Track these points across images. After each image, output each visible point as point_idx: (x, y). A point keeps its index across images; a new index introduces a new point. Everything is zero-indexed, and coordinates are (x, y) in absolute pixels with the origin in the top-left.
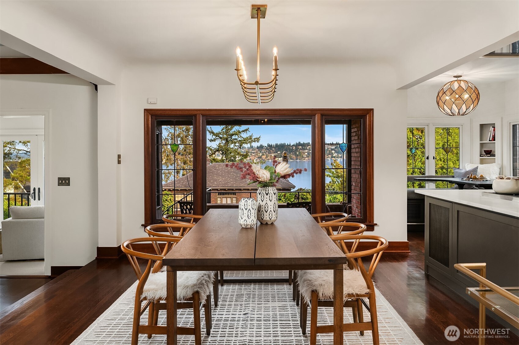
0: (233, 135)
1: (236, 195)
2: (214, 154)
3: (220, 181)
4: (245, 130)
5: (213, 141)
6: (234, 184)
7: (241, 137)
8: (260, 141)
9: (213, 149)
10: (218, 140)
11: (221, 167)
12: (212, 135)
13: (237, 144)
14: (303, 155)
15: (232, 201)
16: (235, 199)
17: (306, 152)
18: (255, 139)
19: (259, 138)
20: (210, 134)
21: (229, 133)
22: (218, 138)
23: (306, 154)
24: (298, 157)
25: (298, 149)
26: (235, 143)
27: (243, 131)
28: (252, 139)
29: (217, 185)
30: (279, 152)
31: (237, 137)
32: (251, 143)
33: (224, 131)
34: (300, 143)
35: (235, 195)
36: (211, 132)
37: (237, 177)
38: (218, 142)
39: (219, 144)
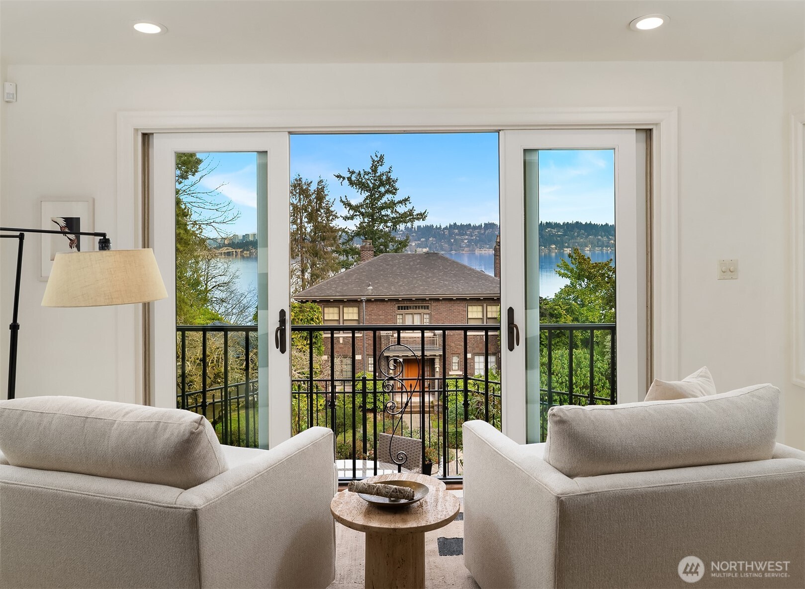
0: (382, 208)
1: (430, 309)
2: (352, 240)
3: (401, 286)
4: (403, 200)
5: (348, 218)
6: (426, 289)
7: (396, 211)
8: (426, 218)
9: (350, 231)
10: (358, 217)
11: (397, 261)
12: (348, 209)
13: (389, 224)
14: (460, 244)
15: (422, 320)
16: (427, 316)
17: (466, 239)
18: (417, 215)
19: (424, 214)
20: (345, 207)
21: (377, 205)
22: (358, 213)
23: (466, 241)
24: (453, 247)
25: (453, 234)
26: (386, 222)
27: (400, 202)
28: (413, 215)
29: (396, 292)
30: (423, 240)
31: (389, 212)
32: (412, 222)
33: (368, 201)
34: (455, 224)
35: (428, 309)
36: (347, 203)
37: (428, 278)
38: (358, 221)
39: (360, 224)
